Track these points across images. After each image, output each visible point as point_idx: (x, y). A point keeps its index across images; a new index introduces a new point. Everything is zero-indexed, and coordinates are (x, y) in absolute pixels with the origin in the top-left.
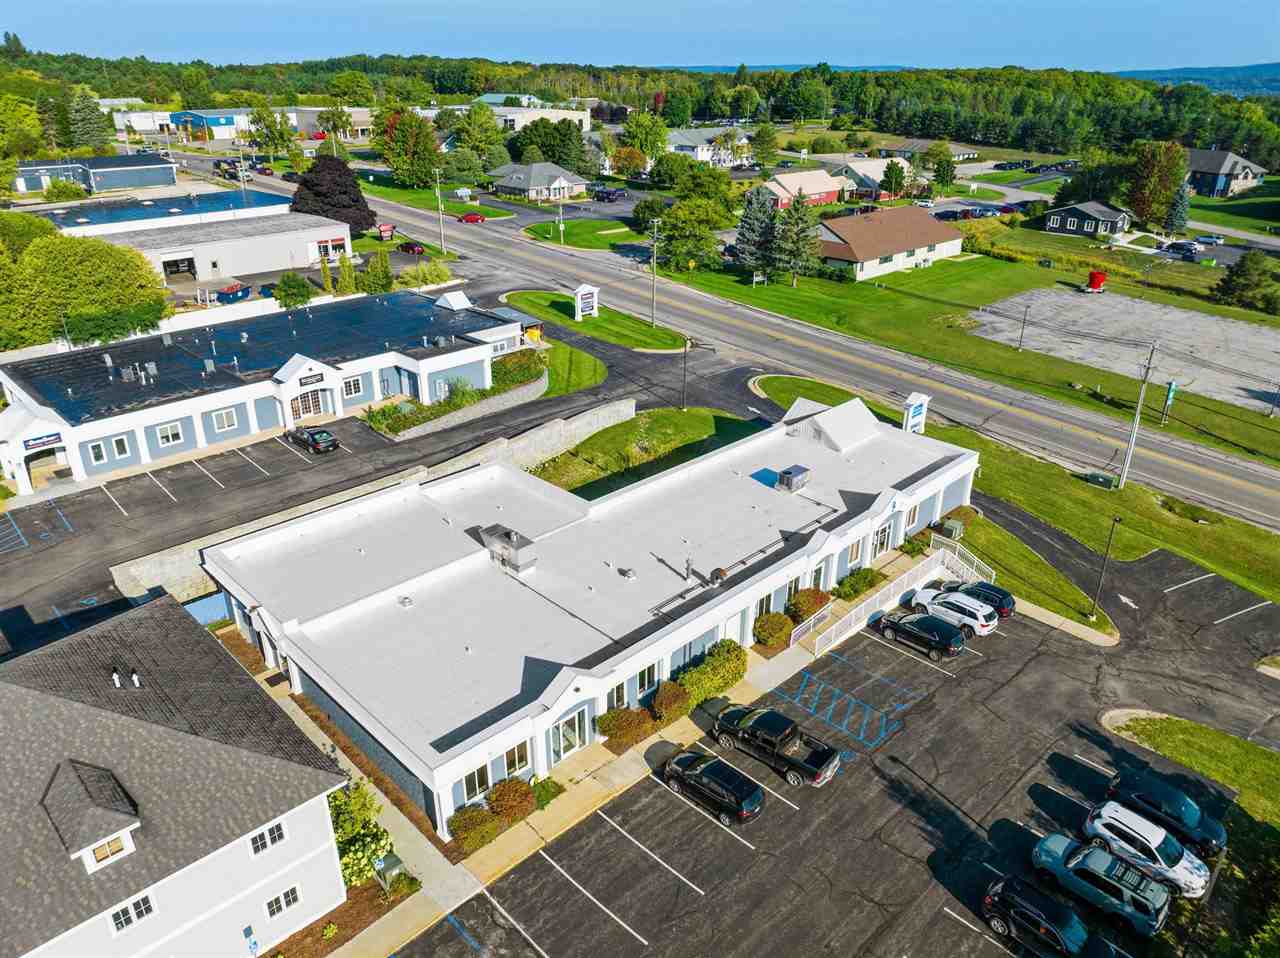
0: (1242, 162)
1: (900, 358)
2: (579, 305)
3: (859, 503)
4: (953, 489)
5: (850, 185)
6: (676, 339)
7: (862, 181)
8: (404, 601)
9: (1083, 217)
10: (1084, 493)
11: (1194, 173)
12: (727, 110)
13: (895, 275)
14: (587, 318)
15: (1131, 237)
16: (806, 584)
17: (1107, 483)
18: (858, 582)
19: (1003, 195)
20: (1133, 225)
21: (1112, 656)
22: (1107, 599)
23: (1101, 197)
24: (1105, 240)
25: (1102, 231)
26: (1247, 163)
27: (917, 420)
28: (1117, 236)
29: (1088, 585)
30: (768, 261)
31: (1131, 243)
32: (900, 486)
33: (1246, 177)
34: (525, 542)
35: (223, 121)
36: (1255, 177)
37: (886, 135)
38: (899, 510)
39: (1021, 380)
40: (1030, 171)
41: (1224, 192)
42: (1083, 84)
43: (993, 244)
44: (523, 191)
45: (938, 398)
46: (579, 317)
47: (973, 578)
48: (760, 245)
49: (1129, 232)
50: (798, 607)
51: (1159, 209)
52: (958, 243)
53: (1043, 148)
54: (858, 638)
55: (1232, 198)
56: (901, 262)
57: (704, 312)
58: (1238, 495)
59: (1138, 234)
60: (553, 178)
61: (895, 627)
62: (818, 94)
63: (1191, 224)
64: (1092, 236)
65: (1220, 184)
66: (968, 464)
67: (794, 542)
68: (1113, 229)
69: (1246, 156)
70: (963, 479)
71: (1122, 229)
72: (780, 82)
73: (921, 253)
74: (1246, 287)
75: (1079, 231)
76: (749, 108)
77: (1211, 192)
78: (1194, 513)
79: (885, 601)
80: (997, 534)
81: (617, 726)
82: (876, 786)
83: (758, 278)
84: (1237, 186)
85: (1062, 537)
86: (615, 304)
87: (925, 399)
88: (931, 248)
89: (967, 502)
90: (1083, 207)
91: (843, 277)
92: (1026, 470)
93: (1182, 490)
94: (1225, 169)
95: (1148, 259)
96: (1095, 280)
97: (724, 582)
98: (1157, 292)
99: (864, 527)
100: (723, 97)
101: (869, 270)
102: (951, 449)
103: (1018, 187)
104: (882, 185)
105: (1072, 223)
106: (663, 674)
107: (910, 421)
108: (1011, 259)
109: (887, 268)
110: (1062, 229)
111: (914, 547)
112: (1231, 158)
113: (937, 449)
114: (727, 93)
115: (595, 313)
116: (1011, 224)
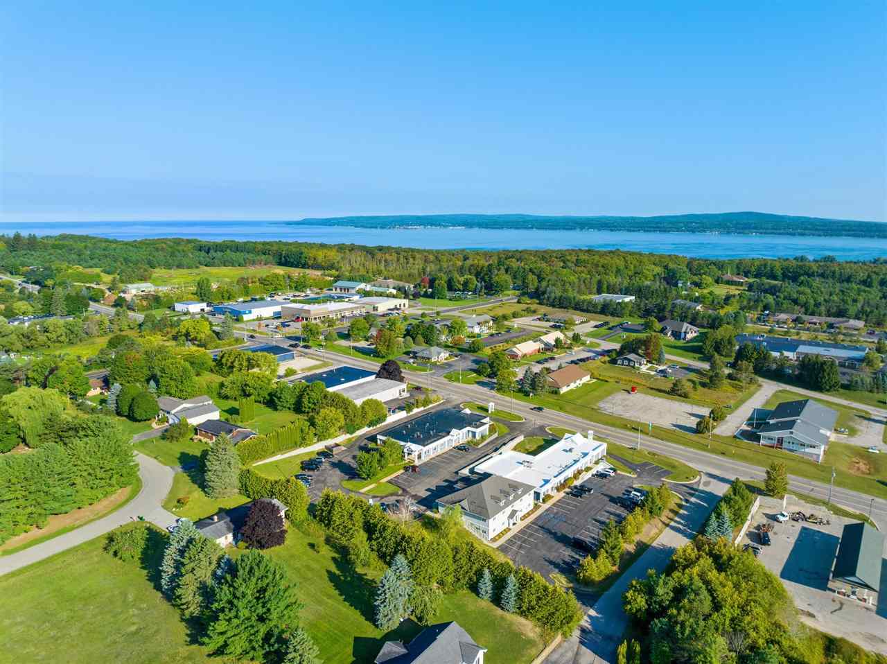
0: (690, 326)
1: (581, 420)
2: (490, 409)
3: (585, 455)
4: (603, 451)
5: (542, 346)
6: (520, 418)
7: (546, 344)
8: (516, 473)
9: (629, 360)
10: (631, 452)
11: (673, 331)
12: (461, 287)
13: (571, 390)
14: (492, 412)
15: (647, 367)
16: (580, 469)
17: (635, 449)
18: (588, 469)
19: (599, 345)
20: (647, 361)
21: (636, 478)
22: (635, 470)
23: (635, 351)
24: (638, 369)
25: (637, 365)
26: (693, 327)
27: (591, 437)
28: (641, 367)
29: (630, 468)
30: (534, 388)
31: (647, 370)
32: (594, 450)
33: (692, 333)
34: (531, 463)
35: (247, 312)
36: (695, 332)
37: (544, 306)
38: (593, 455)
39: (613, 425)
40: (610, 329)
41: (684, 339)
42: (629, 262)
43: (600, 375)
44: (429, 359)
45: (595, 431)
46: (490, 412)
47: (609, 467)
48: (531, 384)
49: (646, 364)
50: (579, 472)
51: (656, 356)
52: (589, 376)
53: (613, 315)
54: (590, 478)
55: (688, 342)
56: (573, 386)
57: (520, 408)
58: (664, 450)
59: (649, 365)
60: (439, 353)
61: (597, 475)
62: (506, 281)
63: (667, 356)
64: (633, 367)
65: (683, 336)
66: (605, 446)
67: (576, 461)
68: (640, 364)
69: (690, 323)
70: (604, 450)
71: (644, 364)
72: (482, 268)
73: (578, 382)
74: (678, 390)
75: (629, 365)
76: (472, 286)
77: (680, 339)
78: (654, 454)
79: (594, 471)
80: (612, 460)
81: (558, 489)
82: (599, 494)
83: (531, 394)
84: (689, 336)
85: (625, 460)
86: (500, 408)
87: (592, 432)
88: (581, 380)
89: (605, 454)
90: (629, 357)
91: (556, 393)
92: (618, 448)
93: (650, 450)
94: (683, 330)
95: (652, 376)
96: (633, 389)
97: (568, 467)
98: (653, 391)
99: (588, 458)
100: (458, 281)
101: (564, 390)
102: (601, 443)
103: (604, 340)
104: (554, 346)
105: (626, 362)
106: (562, 482)
107: (589, 437)
108: (607, 381)
109: (569, 388)
110: (623, 364)
111: (597, 463)
112: (686, 325)
113: (597, 443)
114: (460, 279)
115: (493, 410)
116: (604, 363)
